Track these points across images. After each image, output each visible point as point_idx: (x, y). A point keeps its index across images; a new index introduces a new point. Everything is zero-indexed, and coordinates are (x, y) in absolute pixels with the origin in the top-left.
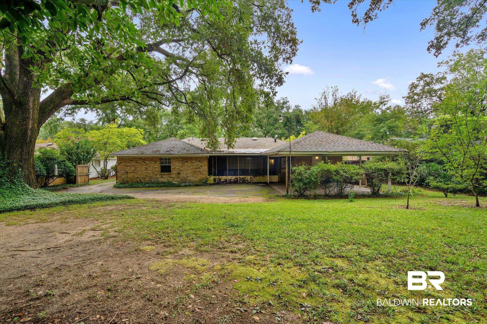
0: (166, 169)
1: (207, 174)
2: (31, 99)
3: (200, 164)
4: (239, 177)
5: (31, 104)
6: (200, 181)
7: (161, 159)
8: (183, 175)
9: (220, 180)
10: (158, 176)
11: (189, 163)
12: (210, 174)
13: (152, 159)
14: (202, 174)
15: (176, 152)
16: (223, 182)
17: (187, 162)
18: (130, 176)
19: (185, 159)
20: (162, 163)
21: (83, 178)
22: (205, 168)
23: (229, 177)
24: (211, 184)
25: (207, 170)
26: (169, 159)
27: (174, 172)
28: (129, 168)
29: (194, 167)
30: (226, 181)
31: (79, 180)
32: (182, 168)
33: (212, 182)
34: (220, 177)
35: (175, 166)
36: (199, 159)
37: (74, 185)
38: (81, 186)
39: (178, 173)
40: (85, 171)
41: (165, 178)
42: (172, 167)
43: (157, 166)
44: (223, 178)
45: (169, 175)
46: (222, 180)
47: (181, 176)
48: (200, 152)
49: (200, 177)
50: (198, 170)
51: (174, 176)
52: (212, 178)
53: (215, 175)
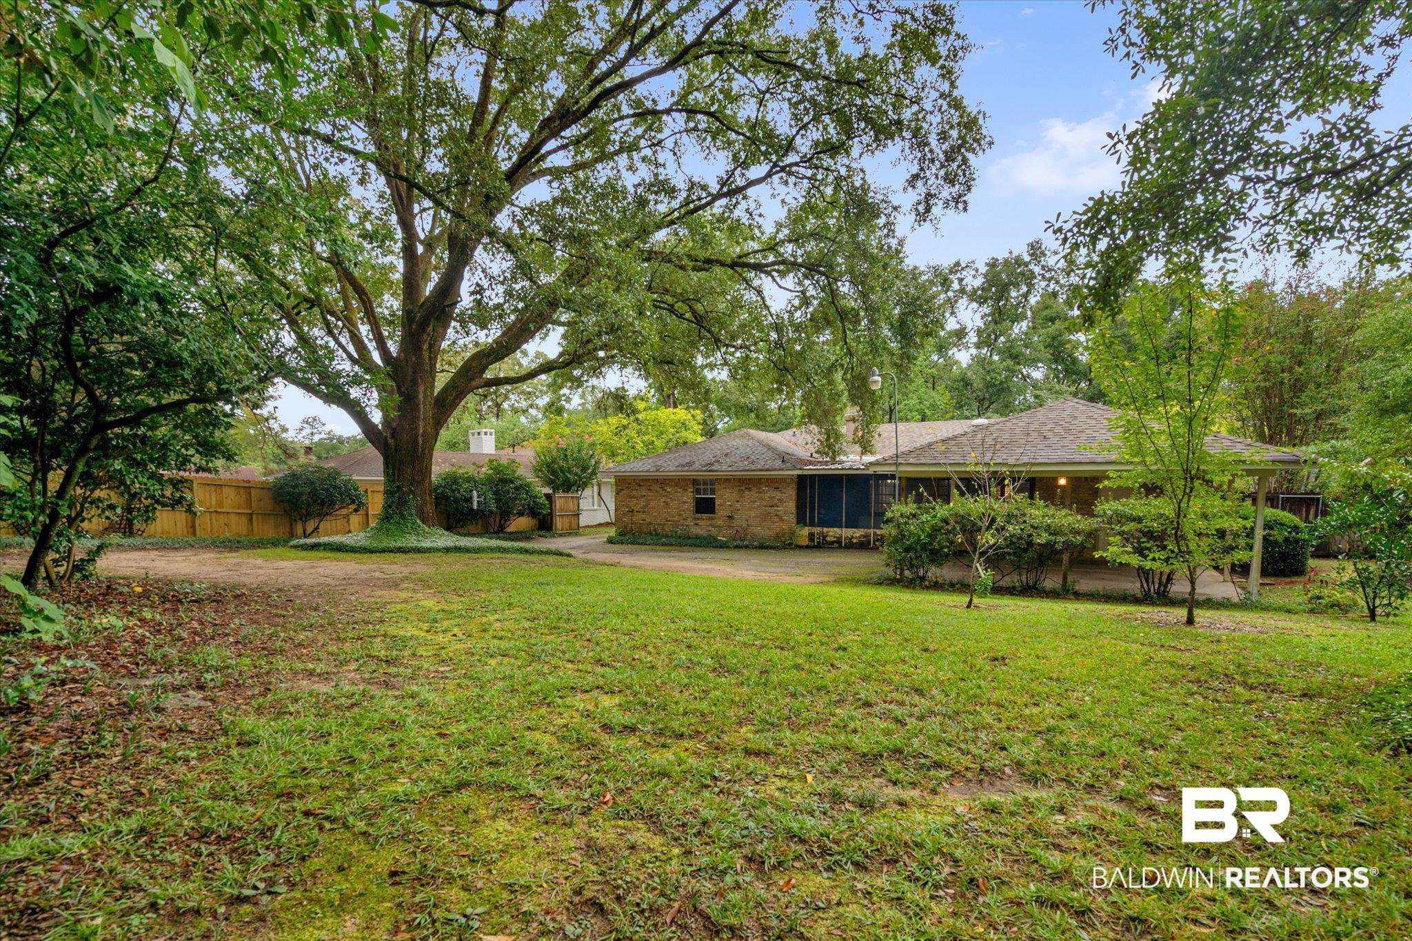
0: (705, 506)
1: (794, 520)
2: (421, 389)
3: (778, 495)
4: (872, 531)
5: (421, 397)
6: (777, 536)
7: (695, 482)
8: (740, 522)
9: (824, 538)
10: (690, 522)
11: (754, 494)
12: (801, 520)
13: (679, 482)
14: (782, 520)
15: (723, 468)
16: (832, 543)
17: (750, 489)
18: (637, 518)
19: (746, 483)
20: (698, 491)
21: (566, 520)
22: (789, 506)
23: (847, 533)
24: (801, 547)
25: (794, 510)
26: (712, 482)
27: (721, 512)
28: (635, 501)
29: (764, 503)
30: (839, 541)
31: (559, 523)
32: (738, 505)
33: (805, 542)
34: (825, 530)
35: (724, 499)
36: (775, 483)
37: (547, 534)
38: (561, 535)
39: (730, 517)
40: (571, 505)
41: (703, 527)
42: (718, 502)
43: (687, 499)
44: (833, 533)
45: (710, 519)
46: (828, 539)
47: (736, 523)
48: (778, 463)
49: (777, 527)
50: (773, 509)
51: (720, 523)
52: (806, 531)
53: (812, 524)
